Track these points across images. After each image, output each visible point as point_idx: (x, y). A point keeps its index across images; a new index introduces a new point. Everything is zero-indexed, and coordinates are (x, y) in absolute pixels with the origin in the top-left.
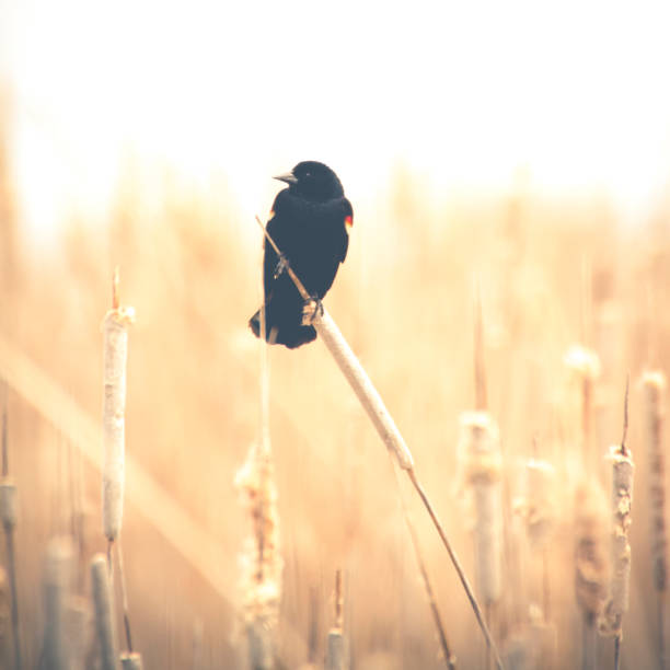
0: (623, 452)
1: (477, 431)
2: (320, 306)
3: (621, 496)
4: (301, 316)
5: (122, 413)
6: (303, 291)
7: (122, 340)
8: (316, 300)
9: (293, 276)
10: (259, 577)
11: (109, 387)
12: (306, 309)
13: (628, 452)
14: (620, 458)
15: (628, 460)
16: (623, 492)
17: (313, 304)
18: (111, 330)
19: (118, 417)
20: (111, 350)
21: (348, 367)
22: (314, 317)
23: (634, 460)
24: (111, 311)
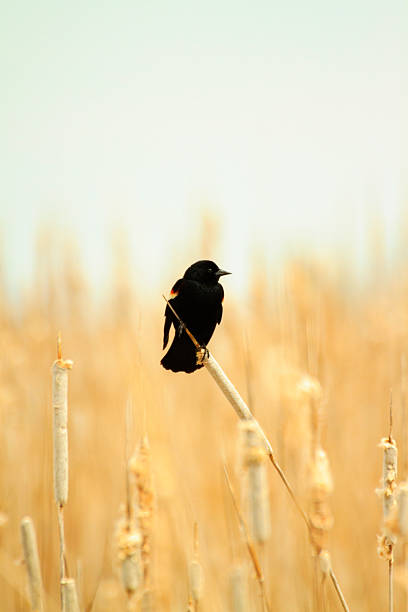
0: (390, 441)
1: (249, 432)
2: (207, 352)
3: (389, 469)
4: (196, 359)
5: (65, 425)
6: (196, 343)
7: (64, 378)
8: (205, 348)
9: (189, 333)
10: (128, 529)
11: (56, 408)
12: (198, 355)
13: (393, 441)
14: (388, 445)
15: (394, 446)
16: (390, 467)
17: (203, 351)
18: (56, 373)
19: (63, 428)
20: (57, 385)
21: (227, 390)
22: (203, 359)
23: (397, 446)
24: (57, 361)
